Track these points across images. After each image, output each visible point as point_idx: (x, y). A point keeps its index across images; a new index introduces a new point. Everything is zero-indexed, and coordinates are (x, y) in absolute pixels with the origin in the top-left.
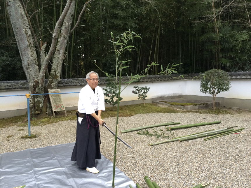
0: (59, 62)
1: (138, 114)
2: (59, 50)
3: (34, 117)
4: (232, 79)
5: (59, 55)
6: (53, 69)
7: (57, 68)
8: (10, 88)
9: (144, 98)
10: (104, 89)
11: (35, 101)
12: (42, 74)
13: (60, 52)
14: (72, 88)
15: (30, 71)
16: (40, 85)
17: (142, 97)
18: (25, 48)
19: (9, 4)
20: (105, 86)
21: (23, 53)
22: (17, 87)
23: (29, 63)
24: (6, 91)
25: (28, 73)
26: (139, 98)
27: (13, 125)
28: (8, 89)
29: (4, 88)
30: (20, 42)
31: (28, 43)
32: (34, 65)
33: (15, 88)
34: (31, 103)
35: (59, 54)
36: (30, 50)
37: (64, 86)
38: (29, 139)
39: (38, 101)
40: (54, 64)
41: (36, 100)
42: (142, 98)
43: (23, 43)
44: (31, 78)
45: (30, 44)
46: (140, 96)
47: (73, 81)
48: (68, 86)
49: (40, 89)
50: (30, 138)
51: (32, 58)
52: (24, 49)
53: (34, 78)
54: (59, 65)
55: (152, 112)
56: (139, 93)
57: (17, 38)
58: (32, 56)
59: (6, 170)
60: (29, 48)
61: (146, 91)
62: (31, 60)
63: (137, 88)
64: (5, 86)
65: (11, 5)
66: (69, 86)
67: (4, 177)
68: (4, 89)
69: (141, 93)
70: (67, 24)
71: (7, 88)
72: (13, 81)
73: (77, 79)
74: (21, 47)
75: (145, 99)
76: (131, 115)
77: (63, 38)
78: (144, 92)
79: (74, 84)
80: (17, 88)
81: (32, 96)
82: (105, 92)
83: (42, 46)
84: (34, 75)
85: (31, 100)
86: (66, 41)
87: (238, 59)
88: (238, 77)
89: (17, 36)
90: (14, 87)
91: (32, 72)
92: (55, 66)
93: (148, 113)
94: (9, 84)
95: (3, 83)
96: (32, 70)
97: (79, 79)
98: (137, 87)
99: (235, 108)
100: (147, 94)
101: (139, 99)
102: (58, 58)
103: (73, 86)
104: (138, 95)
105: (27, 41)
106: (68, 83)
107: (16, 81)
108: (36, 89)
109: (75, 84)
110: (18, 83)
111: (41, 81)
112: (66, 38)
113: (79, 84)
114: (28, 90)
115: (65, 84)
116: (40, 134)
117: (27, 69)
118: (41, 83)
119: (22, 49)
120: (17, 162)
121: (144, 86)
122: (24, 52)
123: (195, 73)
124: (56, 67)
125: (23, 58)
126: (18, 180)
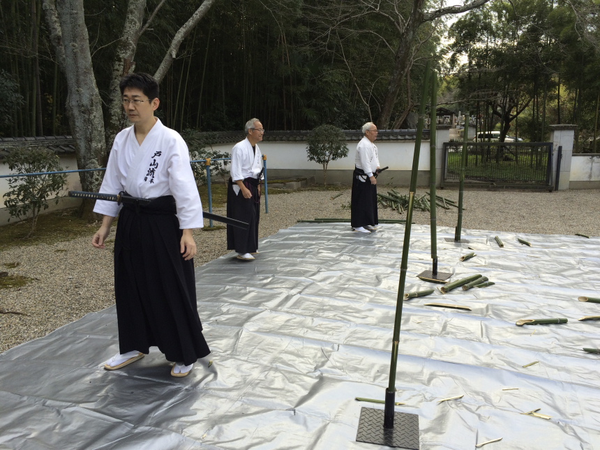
15: (93, 117)
18: (86, 68)
23: (94, 100)
30: (79, 55)
43: (85, 58)
57: (73, 46)
70: (138, 24)
74: (79, 65)
83: (130, 68)
119: (80, 70)
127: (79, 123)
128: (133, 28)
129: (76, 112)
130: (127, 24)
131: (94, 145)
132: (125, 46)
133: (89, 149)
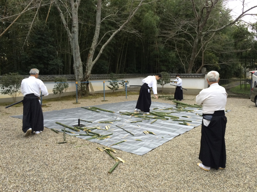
3: (82, 96)
4: (171, 77)
10: (109, 81)
18: (78, 56)
19: (75, 32)
21: (77, 59)
30: (76, 53)
32: (82, 66)
34: (80, 88)
39: (84, 87)
41: (83, 86)
43: (78, 54)
44: (80, 74)
61: (127, 83)
65: (76, 33)
70: (95, 43)
74: (76, 56)
82: (110, 83)
85: (80, 86)
87: (170, 66)
88: (172, 77)
89: (75, 50)
91: (80, 71)
98: (122, 81)
99: (171, 93)
101: (123, 88)
104: (122, 85)
112: (94, 51)
121: (126, 80)
123: (144, 73)
125: (77, 62)
127: (76, 71)
128: (94, 44)
129: (75, 68)
130: (93, 44)
131: (79, 77)
132: (92, 49)
133: (78, 78)
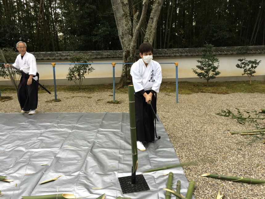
0: (152, 31)
1: (237, 92)
2: (152, 18)
3: (126, 86)
5: (152, 24)
6: (146, 39)
7: (150, 37)
8: (109, 57)
9: (251, 74)
10: (199, 61)
11: (127, 70)
12: (133, 43)
13: (153, 20)
14: (166, 58)
15: (124, 41)
16: (131, 55)
17: (249, 72)
20: (200, 57)
22: (115, 56)
23: (124, 33)
24: (106, 60)
25: (122, 42)
26: (245, 73)
27: (107, 91)
28: (107, 58)
29: (105, 56)
30: (116, 12)
31: (123, 12)
32: (128, 35)
33: (113, 58)
34: (124, 72)
35: (153, 22)
36: (125, 20)
37: (158, 57)
38: (112, 104)
40: (147, 33)
42: (248, 74)
43: (119, 13)
45: (125, 13)
46: (246, 71)
47: (168, 52)
48: (161, 56)
49: (130, 58)
50: (114, 103)
51: (126, 28)
52: (120, 18)
53: (127, 47)
54: (151, 34)
55: (257, 92)
56: (244, 67)
57: (114, 8)
58: (127, 26)
59: (79, 126)
60: (124, 17)
61: (254, 65)
62: (125, 30)
63: (242, 62)
64: (105, 55)
66: (163, 56)
67: (75, 130)
68: (104, 58)
69: (248, 68)
71: (106, 56)
72: (112, 51)
73: (171, 49)
74: (117, 16)
75: (253, 75)
76: (226, 93)
77: (157, 4)
78: (252, 67)
79: (167, 55)
80: (115, 58)
81: (125, 65)
82: (199, 64)
83: (135, 14)
84: (127, 45)
85: (124, 69)
86: (160, 7)
89: (113, 5)
90: (112, 56)
92: (147, 35)
93: (252, 92)
94: (109, 54)
95: (104, 52)
96: (126, 40)
97: (174, 49)
98: (242, 60)
100: (256, 70)
101: (244, 75)
102: (151, 27)
103: (167, 56)
104: (243, 70)
105: (122, 10)
106: (162, 54)
107: (115, 51)
108: (128, 59)
109: (169, 55)
110: (116, 53)
111: (132, 51)
112: (161, 4)
113: (173, 55)
114: (122, 59)
115: (158, 55)
116: (123, 101)
117: (122, 38)
118: (132, 53)
119: (118, 19)
120: (90, 121)
122: (120, 22)
124: (148, 37)
125: (119, 28)
126: (83, 135)
